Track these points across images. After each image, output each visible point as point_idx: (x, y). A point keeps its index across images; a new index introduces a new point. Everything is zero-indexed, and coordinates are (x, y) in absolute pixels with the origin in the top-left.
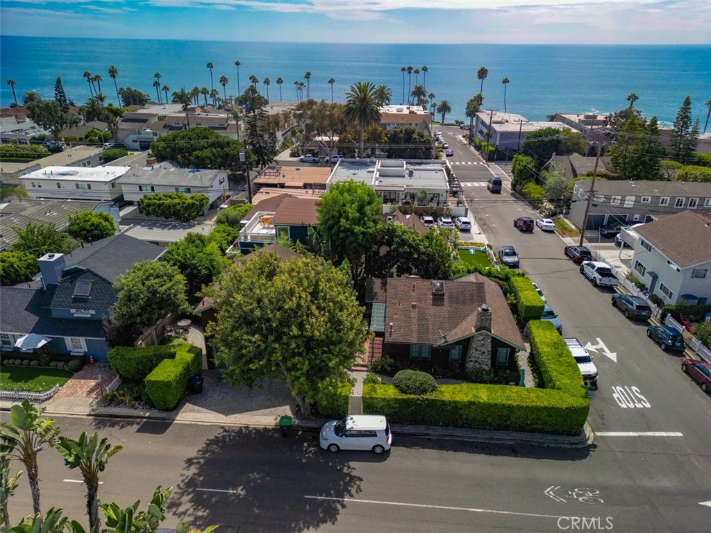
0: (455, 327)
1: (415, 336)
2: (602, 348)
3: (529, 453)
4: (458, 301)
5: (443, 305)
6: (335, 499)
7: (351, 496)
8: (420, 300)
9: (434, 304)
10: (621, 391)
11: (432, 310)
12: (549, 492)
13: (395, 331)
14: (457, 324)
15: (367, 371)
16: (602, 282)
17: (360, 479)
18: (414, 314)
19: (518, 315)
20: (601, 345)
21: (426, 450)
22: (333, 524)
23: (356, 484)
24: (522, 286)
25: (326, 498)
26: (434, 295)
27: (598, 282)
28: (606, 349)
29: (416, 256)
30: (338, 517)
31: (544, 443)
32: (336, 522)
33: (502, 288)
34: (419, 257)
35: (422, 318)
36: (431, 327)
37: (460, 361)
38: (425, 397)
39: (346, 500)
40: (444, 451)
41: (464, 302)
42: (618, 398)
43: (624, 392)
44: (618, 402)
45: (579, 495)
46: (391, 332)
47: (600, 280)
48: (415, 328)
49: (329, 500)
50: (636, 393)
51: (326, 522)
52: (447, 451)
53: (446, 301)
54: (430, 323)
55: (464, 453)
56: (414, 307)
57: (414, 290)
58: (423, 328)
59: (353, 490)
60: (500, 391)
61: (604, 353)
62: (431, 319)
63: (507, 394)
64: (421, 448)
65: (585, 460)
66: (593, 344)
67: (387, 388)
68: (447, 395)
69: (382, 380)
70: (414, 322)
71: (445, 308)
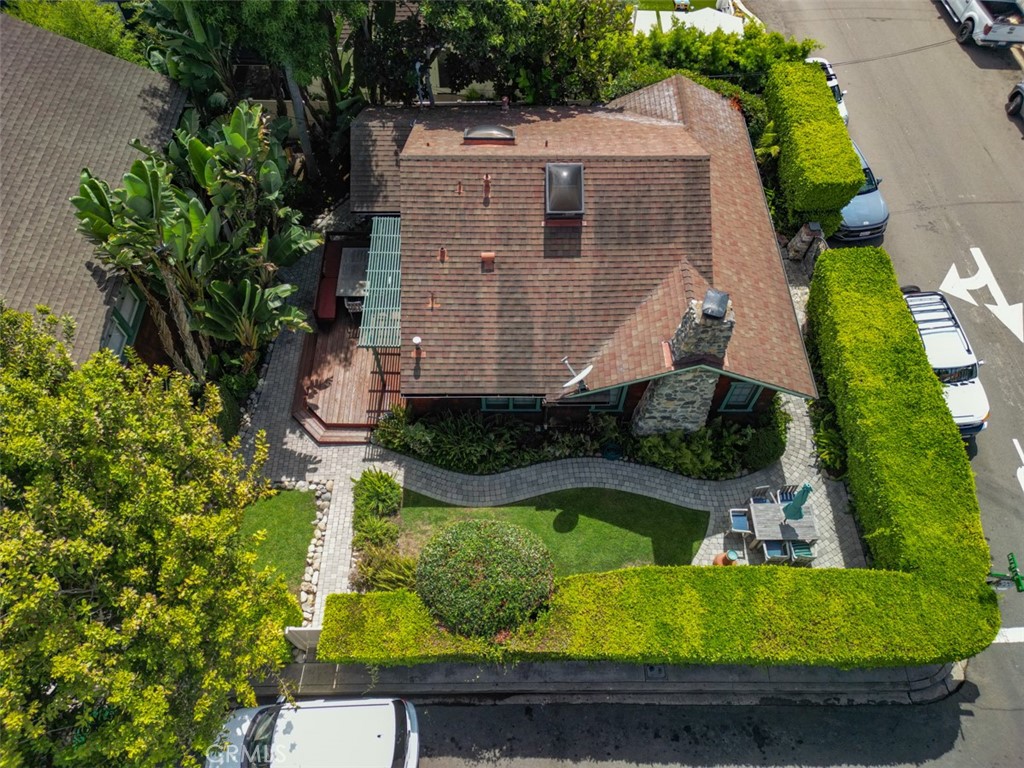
0: (611, 331)
1: (490, 368)
2: (986, 288)
3: (800, 742)
4: (623, 239)
5: (578, 255)
8: (505, 237)
9: (551, 252)
11: (543, 274)
13: (432, 355)
14: (619, 318)
15: (368, 443)
16: (991, 36)
18: (488, 292)
19: (779, 193)
20: (985, 277)
21: (518, 759)
24: (803, 99)
26: (549, 218)
27: (979, 35)
28: (996, 292)
29: (497, 40)
31: (836, 695)
33: (748, 119)
34: (506, 44)
35: (513, 302)
36: (539, 334)
37: (620, 409)
38: (514, 645)
41: (642, 239)
46: (418, 359)
47: (988, 29)
48: (490, 343)
52: (576, 759)
53: (588, 239)
56: (487, 265)
57: (486, 202)
58: (516, 340)
60: (740, 595)
61: (990, 307)
62: (539, 305)
63: (760, 608)
64: (504, 754)
65: (946, 756)
66: (963, 274)
67: (398, 611)
68: (580, 622)
69: (406, 478)
70: (490, 321)
71: (585, 265)
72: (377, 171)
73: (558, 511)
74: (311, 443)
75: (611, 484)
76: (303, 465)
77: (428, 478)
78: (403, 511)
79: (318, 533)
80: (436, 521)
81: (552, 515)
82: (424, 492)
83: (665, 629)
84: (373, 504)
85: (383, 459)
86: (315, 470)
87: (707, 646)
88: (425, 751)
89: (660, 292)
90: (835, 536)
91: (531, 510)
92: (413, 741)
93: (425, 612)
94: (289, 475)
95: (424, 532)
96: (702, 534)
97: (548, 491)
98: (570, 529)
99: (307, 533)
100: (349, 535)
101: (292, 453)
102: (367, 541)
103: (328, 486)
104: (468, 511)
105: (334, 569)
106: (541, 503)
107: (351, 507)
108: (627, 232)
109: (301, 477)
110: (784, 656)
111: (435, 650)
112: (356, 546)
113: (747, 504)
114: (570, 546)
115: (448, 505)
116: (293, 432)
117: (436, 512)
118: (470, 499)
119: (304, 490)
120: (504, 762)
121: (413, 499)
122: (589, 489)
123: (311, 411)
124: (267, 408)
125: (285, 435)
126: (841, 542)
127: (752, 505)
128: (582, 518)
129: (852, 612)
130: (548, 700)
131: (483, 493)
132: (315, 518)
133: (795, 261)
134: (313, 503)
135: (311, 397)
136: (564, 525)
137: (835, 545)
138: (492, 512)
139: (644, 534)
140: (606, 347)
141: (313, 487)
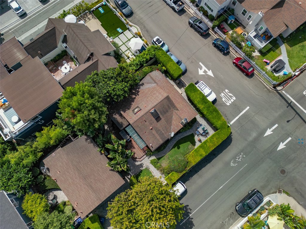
1: (160, 140)
2: (205, 70)
4: (165, 113)
5: (161, 119)
6: (188, 218)
7: (191, 213)
8: (151, 124)
9: (158, 122)
10: (224, 95)
11: (159, 125)
12: (232, 164)
13: (153, 144)
14: (171, 122)
15: (147, 156)
17: (188, 206)
18: (154, 132)
20: (204, 68)
21: (193, 177)
22: (194, 226)
23: (188, 208)
25: (185, 220)
28: (207, 70)
30: (194, 223)
32: (195, 225)
35: (158, 131)
36: (163, 132)
38: (188, 169)
39: (190, 216)
40: (198, 173)
41: (167, 111)
42: (225, 101)
43: (225, 96)
44: (226, 103)
45: (239, 159)
46: (152, 146)
48: (158, 137)
49: (187, 220)
50: (228, 93)
51: (192, 227)
52: (199, 172)
53: (161, 116)
54: (162, 130)
55: (203, 168)
56: (152, 129)
57: (146, 122)
58: (161, 135)
59: (189, 211)
60: (205, 145)
61: (207, 73)
62: (161, 129)
63: (208, 145)
64: (192, 177)
65: (232, 142)
66: (201, 69)
67: (174, 175)
68: (193, 161)
69: (155, 157)
70: (156, 135)
71: (163, 119)
72: (120, 122)
73: (177, 147)
74: (139, 162)
75: (180, 138)
76: (141, 165)
77: (158, 155)
78: (159, 161)
79: (152, 172)
80: (164, 159)
81: (176, 148)
82: (159, 157)
83: (201, 155)
84: (155, 164)
85: (150, 157)
86: (143, 165)
87: (206, 154)
88: (184, 183)
89: (174, 116)
90: (208, 125)
91: (173, 149)
92: (182, 183)
93: (177, 173)
94: (141, 168)
95: (164, 162)
96: (194, 136)
97: (173, 145)
98: (180, 148)
99: (150, 173)
100: (156, 169)
101: (138, 165)
102: (158, 168)
103: (147, 165)
104: (166, 155)
105: (157, 174)
106: (174, 147)
107: (152, 166)
108: (165, 112)
109: (143, 167)
110: (213, 148)
111: (181, 176)
112: (158, 169)
113: (197, 130)
114: (181, 150)
115: (164, 156)
116: (136, 162)
117: (163, 158)
118: (165, 153)
119: (145, 168)
120: (192, 178)
121: (159, 159)
122: (178, 141)
123: (136, 158)
124: (129, 162)
125: (135, 164)
126: (209, 125)
127: (198, 130)
128: (180, 145)
129: (217, 138)
130: (191, 168)
131: (166, 152)
132: (149, 170)
133: (178, 84)
134: (147, 169)
135: (134, 156)
136: (179, 148)
137: (209, 126)
138: (169, 153)
139: (188, 142)
140: (172, 127)
141: (145, 167)
